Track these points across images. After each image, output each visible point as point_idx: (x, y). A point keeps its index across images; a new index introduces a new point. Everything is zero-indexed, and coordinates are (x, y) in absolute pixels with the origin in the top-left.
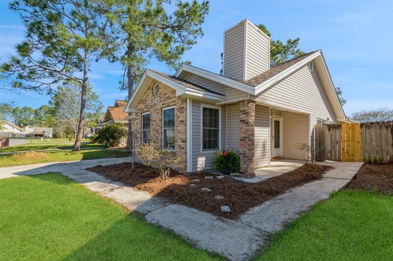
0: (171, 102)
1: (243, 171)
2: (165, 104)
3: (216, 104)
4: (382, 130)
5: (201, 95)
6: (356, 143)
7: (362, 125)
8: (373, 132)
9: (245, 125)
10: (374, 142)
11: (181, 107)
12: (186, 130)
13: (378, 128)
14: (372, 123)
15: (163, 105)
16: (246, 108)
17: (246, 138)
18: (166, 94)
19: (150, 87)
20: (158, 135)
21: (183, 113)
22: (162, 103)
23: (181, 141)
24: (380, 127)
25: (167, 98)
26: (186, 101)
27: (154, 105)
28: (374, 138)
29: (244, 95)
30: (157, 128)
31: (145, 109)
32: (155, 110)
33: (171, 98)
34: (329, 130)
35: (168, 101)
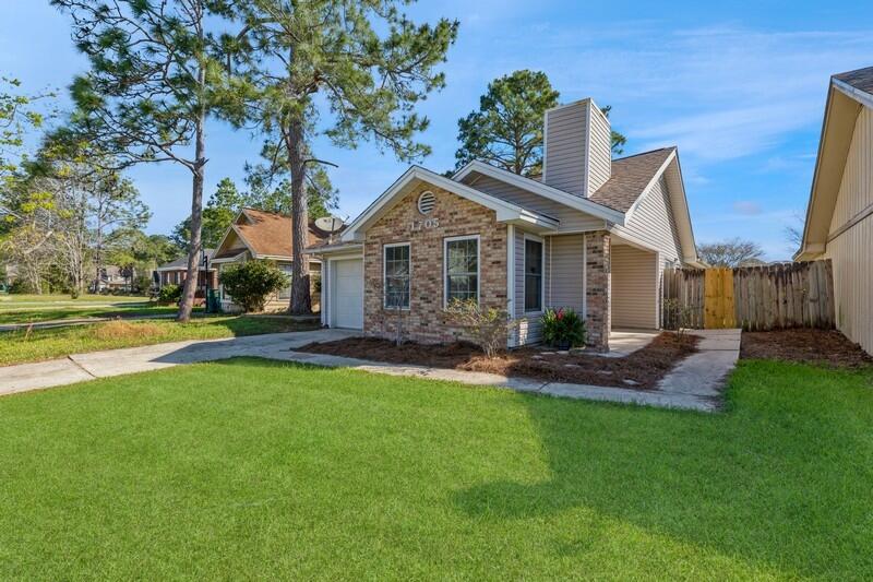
0: (470, 229)
1: (593, 343)
2: (452, 231)
3: (541, 234)
4: (764, 280)
5: (534, 221)
6: (726, 300)
7: (735, 271)
8: (751, 281)
9: (596, 270)
10: (752, 298)
11: (495, 237)
12: (506, 277)
13: (758, 276)
14: (750, 269)
15: (446, 232)
16: (598, 244)
17: (598, 290)
18: (456, 213)
19: (412, 197)
20: (432, 285)
21: (500, 248)
22: (446, 228)
23: (494, 296)
24: (761, 275)
25: (457, 220)
26: (506, 228)
27: (421, 231)
28: (752, 292)
29: (598, 222)
30: (430, 273)
31: (397, 237)
32: (423, 241)
33: (469, 222)
34: (686, 279)
35: (460, 227)
